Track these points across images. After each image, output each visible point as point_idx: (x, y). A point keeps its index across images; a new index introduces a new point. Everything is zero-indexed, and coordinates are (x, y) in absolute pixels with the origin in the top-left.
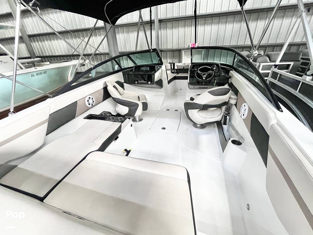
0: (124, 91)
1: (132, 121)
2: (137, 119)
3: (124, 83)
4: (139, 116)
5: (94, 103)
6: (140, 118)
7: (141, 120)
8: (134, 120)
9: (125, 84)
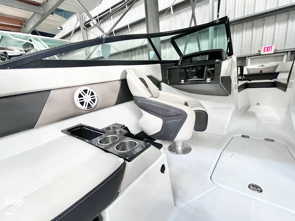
0: (158, 92)
1: (169, 150)
2: (180, 148)
3: (161, 82)
4: (183, 141)
5: (95, 104)
6: (185, 146)
7: (187, 150)
8: (173, 149)
9: (163, 85)
